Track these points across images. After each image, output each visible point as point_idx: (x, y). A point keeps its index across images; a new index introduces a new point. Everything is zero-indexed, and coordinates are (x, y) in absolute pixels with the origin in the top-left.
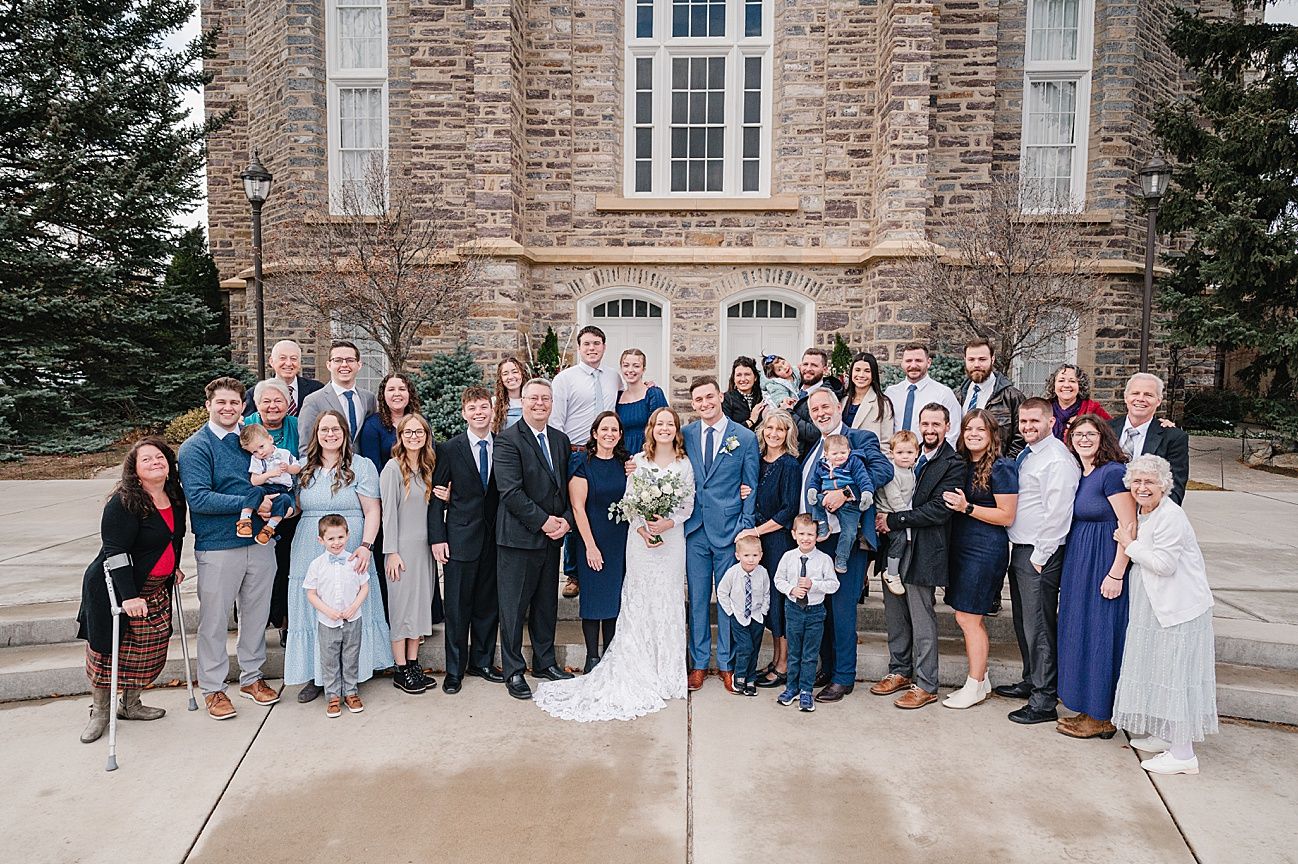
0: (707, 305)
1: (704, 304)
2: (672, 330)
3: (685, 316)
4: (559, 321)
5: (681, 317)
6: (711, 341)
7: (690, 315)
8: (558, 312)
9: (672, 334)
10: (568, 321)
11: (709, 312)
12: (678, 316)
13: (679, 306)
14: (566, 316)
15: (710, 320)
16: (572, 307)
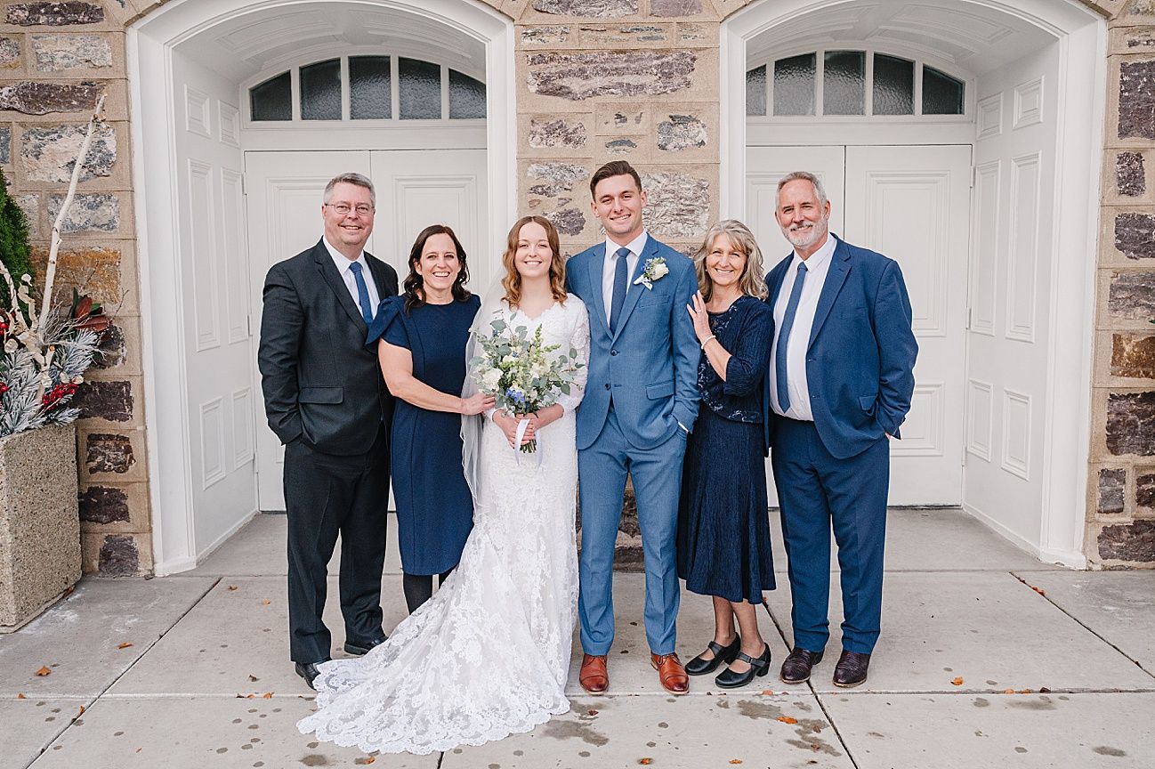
0: (671, 40)
1: (654, 32)
2: (523, 144)
3: (575, 84)
4: (53, 117)
5: (560, 92)
6: (687, 189)
7: (597, 82)
8: (45, 76)
9: (524, 161)
10: (86, 114)
11: (677, 68)
12: (550, 89)
13: (553, 42)
14: (83, 94)
15: (681, 101)
16: (103, 52)
